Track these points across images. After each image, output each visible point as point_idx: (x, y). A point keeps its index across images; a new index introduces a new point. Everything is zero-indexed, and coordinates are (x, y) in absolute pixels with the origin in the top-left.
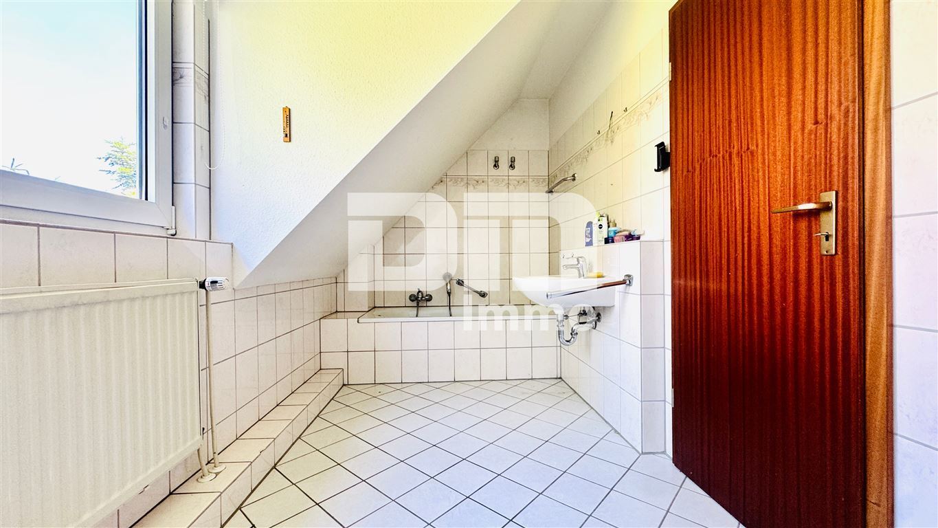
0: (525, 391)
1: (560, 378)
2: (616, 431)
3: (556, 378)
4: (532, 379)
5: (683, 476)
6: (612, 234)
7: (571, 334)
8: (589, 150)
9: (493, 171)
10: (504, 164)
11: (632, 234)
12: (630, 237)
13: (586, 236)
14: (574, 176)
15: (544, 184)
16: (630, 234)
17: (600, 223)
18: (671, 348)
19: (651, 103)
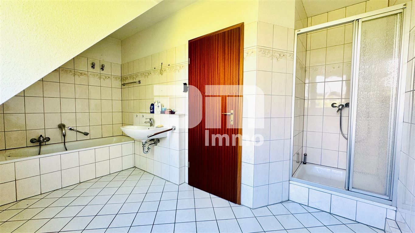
0: (124, 176)
1: (135, 167)
2: (168, 181)
3: (133, 167)
4: (122, 171)
5: (192, 187)
6: (163, 110)
7: (148, 149)
8: (149, 73)
9: (91, 70)
10: (98, 67)
11: (173, 111)
12: (172, 112)
13: (151, 109)
14: (139, 81)
15: (119, 80)
16: (172, 111)
17: (158, 105)
18: (188, 149)
19: (180, 67)
